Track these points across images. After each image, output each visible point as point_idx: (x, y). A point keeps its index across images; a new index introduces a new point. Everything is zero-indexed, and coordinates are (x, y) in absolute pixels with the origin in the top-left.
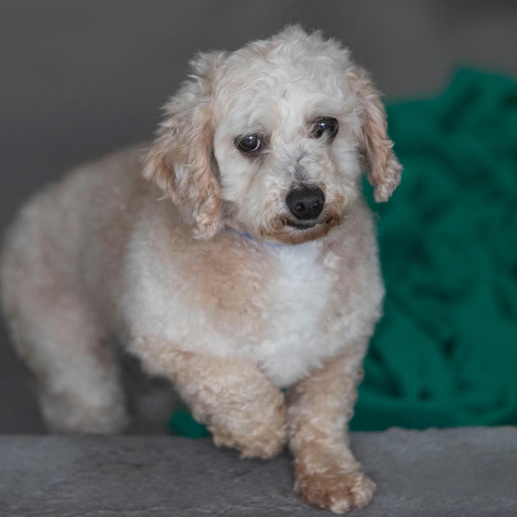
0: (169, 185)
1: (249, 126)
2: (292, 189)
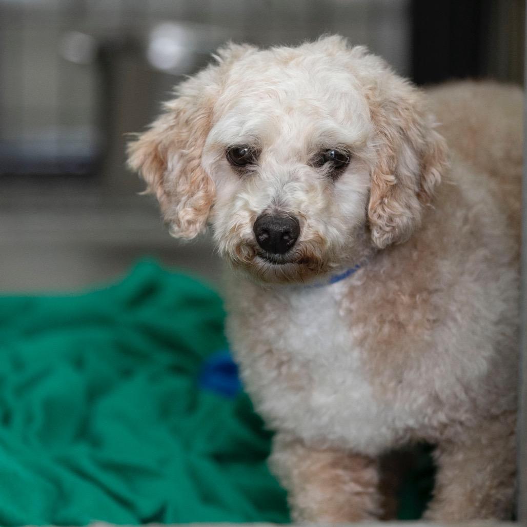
0: (157, 178)
1: (240, 135)
2: (263, 213)
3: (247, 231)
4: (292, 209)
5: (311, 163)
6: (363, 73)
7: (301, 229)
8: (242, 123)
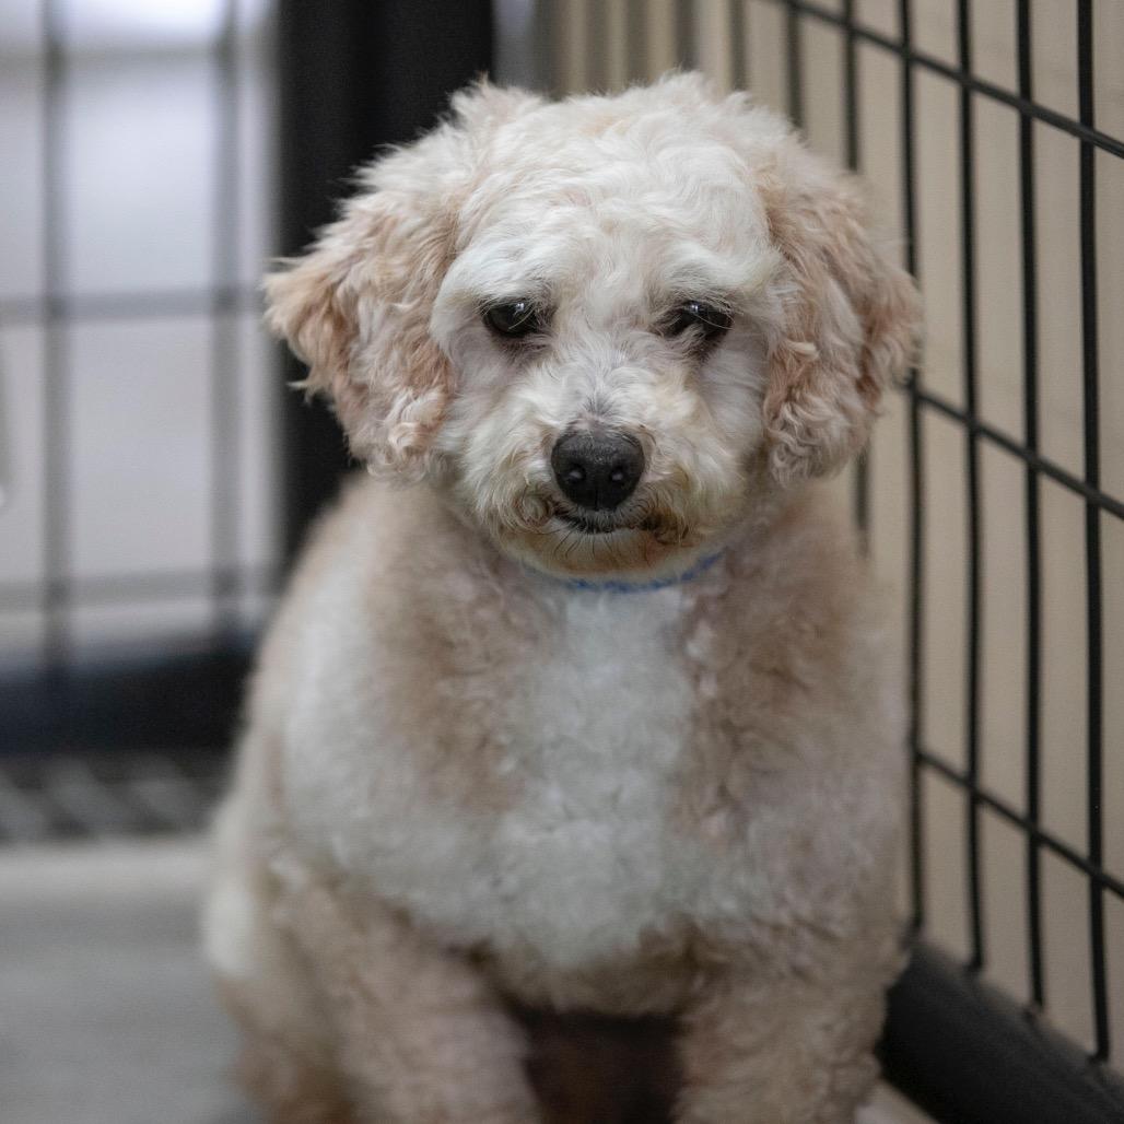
1: (513, 279)
2: (569, 428)
3: (537, 466)
4: (627, 419)
5: (658, 328)
6: (747, 140)
7: (647, 459)
8: (516, 254)
